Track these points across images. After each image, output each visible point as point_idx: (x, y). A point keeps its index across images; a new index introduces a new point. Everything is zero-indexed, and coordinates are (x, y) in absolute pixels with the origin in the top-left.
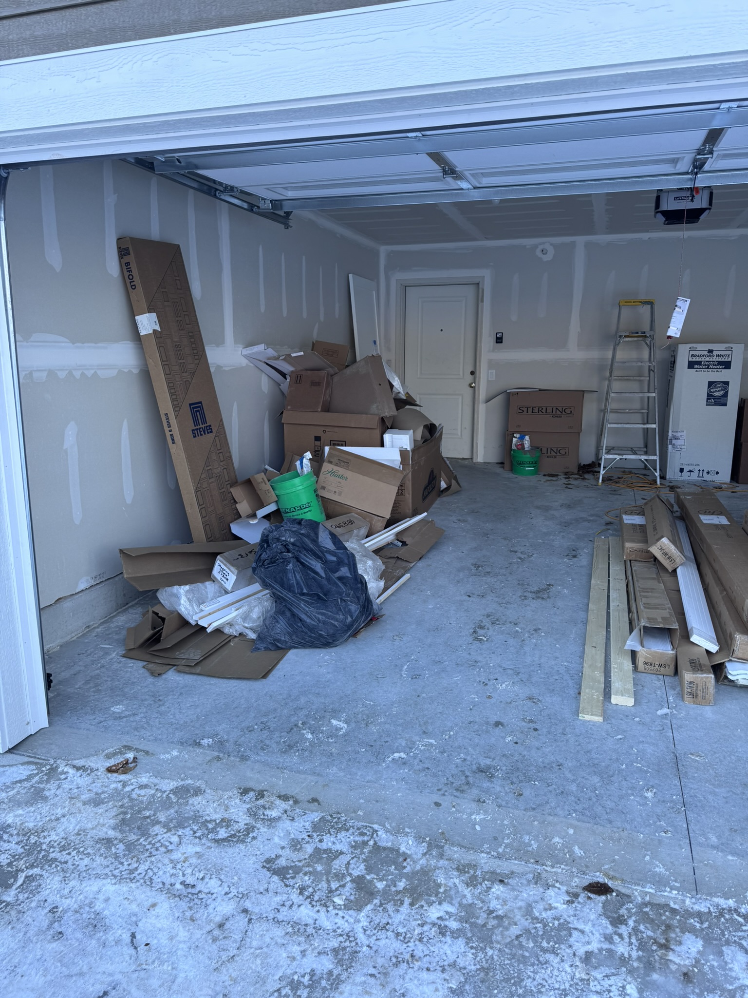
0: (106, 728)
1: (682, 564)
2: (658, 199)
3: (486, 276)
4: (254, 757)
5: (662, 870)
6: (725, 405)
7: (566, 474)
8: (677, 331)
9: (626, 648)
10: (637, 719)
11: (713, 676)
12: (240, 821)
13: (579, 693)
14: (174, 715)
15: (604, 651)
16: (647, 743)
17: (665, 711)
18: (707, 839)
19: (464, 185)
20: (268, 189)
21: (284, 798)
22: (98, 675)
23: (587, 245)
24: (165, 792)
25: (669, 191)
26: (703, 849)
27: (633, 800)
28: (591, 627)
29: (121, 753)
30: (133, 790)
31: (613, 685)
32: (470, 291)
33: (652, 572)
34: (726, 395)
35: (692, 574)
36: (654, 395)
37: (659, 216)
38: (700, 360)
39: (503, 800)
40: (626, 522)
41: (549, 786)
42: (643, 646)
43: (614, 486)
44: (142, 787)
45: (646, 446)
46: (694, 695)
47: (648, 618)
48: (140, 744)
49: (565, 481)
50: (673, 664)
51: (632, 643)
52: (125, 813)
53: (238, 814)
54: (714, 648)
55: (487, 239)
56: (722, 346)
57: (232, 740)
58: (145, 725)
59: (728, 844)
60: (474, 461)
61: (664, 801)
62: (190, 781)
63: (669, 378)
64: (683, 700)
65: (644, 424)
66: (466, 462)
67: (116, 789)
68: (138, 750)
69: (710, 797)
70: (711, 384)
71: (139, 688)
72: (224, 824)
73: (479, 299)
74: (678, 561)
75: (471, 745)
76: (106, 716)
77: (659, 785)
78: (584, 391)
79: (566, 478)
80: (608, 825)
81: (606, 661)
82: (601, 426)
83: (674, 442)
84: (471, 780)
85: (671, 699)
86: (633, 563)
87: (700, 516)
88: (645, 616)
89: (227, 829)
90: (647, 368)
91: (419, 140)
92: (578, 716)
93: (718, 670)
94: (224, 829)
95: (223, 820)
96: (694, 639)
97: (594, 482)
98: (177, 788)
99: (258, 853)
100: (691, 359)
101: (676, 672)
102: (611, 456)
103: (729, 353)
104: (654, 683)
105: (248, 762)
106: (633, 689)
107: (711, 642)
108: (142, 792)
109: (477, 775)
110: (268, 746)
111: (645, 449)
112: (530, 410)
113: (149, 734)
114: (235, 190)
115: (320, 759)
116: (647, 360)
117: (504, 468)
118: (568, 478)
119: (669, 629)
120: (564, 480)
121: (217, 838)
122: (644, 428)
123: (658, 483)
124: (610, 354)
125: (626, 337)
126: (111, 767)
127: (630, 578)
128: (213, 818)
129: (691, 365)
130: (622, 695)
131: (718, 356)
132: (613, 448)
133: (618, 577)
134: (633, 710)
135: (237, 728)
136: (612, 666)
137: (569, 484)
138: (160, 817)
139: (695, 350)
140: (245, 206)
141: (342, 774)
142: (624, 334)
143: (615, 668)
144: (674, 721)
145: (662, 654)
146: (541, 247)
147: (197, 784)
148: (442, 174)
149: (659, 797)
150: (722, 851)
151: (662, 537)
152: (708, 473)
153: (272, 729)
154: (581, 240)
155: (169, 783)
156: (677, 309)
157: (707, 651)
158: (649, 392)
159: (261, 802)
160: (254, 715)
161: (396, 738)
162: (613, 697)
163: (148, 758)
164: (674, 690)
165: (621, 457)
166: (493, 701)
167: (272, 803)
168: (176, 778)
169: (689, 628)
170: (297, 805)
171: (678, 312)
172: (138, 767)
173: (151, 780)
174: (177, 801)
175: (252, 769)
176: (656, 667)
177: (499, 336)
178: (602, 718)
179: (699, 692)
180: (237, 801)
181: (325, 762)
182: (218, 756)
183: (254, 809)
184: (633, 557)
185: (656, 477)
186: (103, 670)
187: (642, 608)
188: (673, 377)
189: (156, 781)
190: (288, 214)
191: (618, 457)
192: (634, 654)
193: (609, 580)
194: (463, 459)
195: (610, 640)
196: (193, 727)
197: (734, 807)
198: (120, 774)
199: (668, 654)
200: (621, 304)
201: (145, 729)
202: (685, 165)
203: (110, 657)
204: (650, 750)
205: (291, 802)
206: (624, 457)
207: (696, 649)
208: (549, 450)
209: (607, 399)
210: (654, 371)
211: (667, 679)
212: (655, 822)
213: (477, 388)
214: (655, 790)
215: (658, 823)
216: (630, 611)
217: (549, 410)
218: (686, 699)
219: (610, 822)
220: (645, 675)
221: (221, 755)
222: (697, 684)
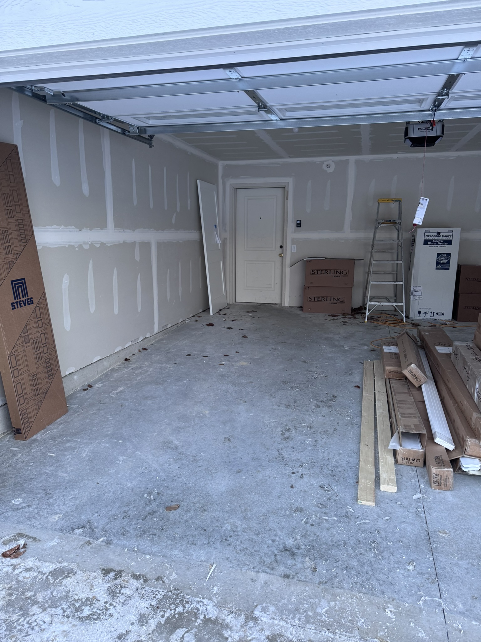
0: (6, 518)
1: (425, 383)
2: (407, 130)
3: (290, 181)
4: (116, 541)
5: (424, 635)
6: (448, 269)
7: (343, 314)
8: (420, 221)
9: (389, 447)
10: (399, 503)
11: (452, 470)
12: (101, 599)
13: (357, 482)
14: (59, 506)
15: (373, 448)
16: (407, 523)
17: (419, 495)
18: (456, 606)
19: (273, 117)
20: (134, 118)
21: (136, 577)
22: (6, 473)
23: (357, 162)
24: (45, 574)
25: (414, 124)
26: (453, 615)
27: (399, 573)
28: (364, 429)
29: (15, 540)
30: (20, 573)
31: (381, 476)
32: (279, 192)
33: (404, 388)
34: (449, 262)
35: (432, 389)
36: (401, 262)
37: (408, 141)
38: (432, 239)
39: (302, 575)
40: (385, 351)
41: (337, 562)
42: (401, 446)
43: (375, 323)
44: (28, 570)
45: (396, 296)
46: (438, 484)
47: (405, 425)
48: (30, 532)
49: (343, 320)
50: (423, 458)
51: (393, 444)
52: (11, 595)
53: (100, 593)
54: (451, 447)
55: (290, 157)
56: (447, 230)
57: (100, 527)
58: (36, 515)
59: (471, 610)
60: (283, 305)
61: (422, 573)
62: (65, 564)
63: (411, 251)
64: (431, 486)
65: (395, 282)
66: (277, 306)
67: (7, 572)
68: (28, 537)
69: (455, 569)
70: (439, 255)
71: (35, 483)
72: (88, 603)
73: (285, 197)
74: (422, 380)
75: (279, 528)
76: (8, 507)
77: (418, 559)
78: (355, 259)
79: (343, 318)
80: (382, 596)
81: (375, 456)
82: (366, 283)
83: (414, 293)
84: (278, 557)
85: (422, 486)
86: (391, 381)
87: (436, 347)
88: (402, 424)
89: (90, 607)
90: (397, 244)
91: (239, 81)
92: (357, 501)
93: (455, 463)
94: (88, 608)
95: (88, 599)
96: (437, 440)
97: (362, 321)
98: (55, 570)
99: (113, 629)
100: (425, 239)
101: (425, 464)
102: (373, 303)
103: (451, 234)
104: (410, 472)
105: (112, 546)
106: (395, 479)
107: (449, 442)
108: (27, 575)
109: (283, 553)
110: (127, 531)
111: (395, 298)
112: (319, 272)
113: (38, 522)
114: (110, 118)
115: (166, 542)
116: (397, 239)
117: (302, 310)
118: (345, 317)
119: (419, 434)
120: (342, 318)
121: (81, 616)
122: (394, 285)
123: (405, 321)
124: (372, 235)
125: (383, 223)
126: (5, 552)
127: (390, 392)
128: (80, 598)
129: (426, 242)
130: (388, 484)
131: (443, 236)
132: (374, 297)
133: (381, 391)
134: (396, 496)
135: (105, 516)
136: (380, 460)
137: (345, 322)
138: (39, 597)
139: (429, 232)
140: (119, 130)
141: (181, 555)
142: (382, 221)
143: (382, 462)
144: (425, 504)
145: (415, 452)
146: (326, 163)
147: (71, 566)
148: (257, 109)
149: (418, 569)
150: (468, 617)
151: (411, 364)
152: (437, 314)
153: (131, 517)
154: (352, 158)
155: (49, 566)
156: (420, 205)
157: (446, 449)
158: (397, 260)
159: (118, 581)
160: (118, 505)
161: (224, 523)
162: (382, 486)
163: (35, 543)
164: (424, 478)
165: (380, 304)
166: (295, 490)
167: (127, 582)
168: (55, 561)
169: (433, 432)
170: (147, 583)
171: (421, 208)
172: (27, 551)
173: (36, 563)
174: (54, 583)
175: (114, 553)
176: (411, 460)
177: (298, 222)
178: (374, 503)
179: (442, 481)
180: (101, 581)
181: (169, 545)
182: (89, 541)
183: (112, 588)
184: (391, 376)
185: (403, 317)
186: (10, 468)
187: (400, 417)
188: (414, 250)
189: (39, 564)
190: (151, 137)
191: (378, 304)
192: (395, 452)
193: (375, 393)
194: (275, 304)
195: (377, 439)
196: (72, 516)
197: (473, 576)
198: (12, 558)
199: (419, 452)
200: (379, 201)
201: (36, 518)
202: (427, 105)
203: (17, 458)
204: (409, 528)
205: (142, 581)
206: (382, 304)
207: (439, 448)
208: (332, 299)
209: (370, 265)
210: (401, 246)
211: (419, 470)
212: (416, 592)
213: (284, 257)
214: (415, 564)
215: (419, 593)
216: (390, 417)
217: (332, 272)
218: (433, 486)
219: (383, 593)
220: (402, 466)
221: (92, 540)
222: (441, 476)
